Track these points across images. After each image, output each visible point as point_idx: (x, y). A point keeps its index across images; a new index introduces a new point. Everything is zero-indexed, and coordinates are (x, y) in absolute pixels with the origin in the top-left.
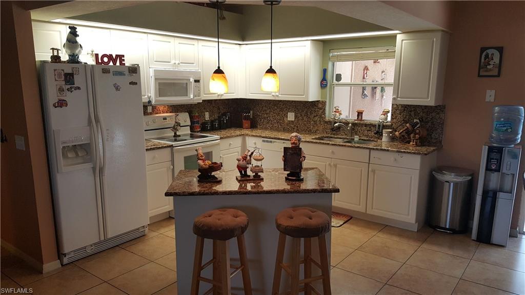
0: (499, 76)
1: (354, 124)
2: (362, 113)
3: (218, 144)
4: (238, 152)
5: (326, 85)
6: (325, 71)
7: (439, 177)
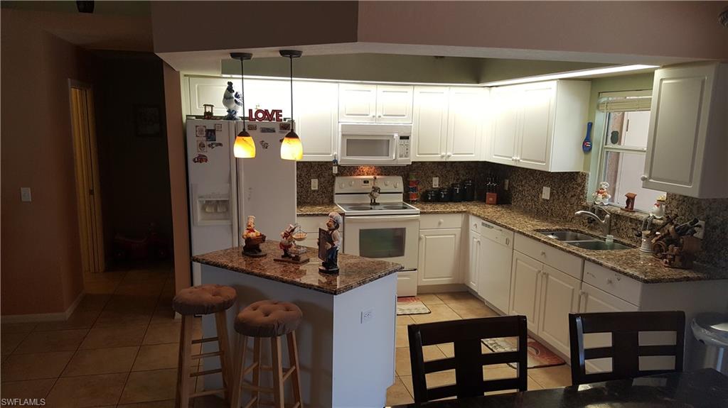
2: (633, 199)
3: (416, 220)
4: (455, 235)
5: (590, 149)
6: (590, 126)
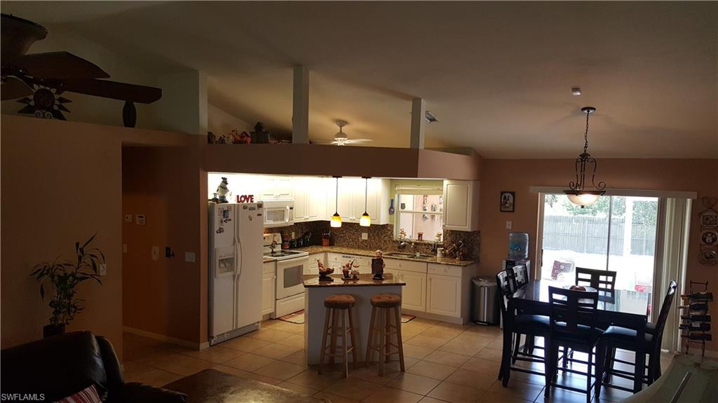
0: (513, 211)
1: (416, 243)
2: (422, 235)
3: (307, 259)
5: (394, 212)
6: (392, 201)
7: (476, 283)
